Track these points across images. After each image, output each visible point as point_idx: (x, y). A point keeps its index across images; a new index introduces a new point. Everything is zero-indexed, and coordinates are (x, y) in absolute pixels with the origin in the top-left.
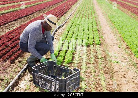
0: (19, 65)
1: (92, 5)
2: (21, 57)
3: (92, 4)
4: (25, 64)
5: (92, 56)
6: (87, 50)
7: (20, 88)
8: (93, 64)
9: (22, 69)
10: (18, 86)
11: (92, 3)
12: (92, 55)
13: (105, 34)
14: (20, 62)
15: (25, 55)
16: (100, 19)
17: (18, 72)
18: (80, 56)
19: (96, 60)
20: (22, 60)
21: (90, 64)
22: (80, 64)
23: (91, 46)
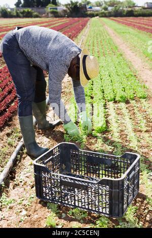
0: (8, 142)
1: (108, 37)
2: (9, 126)
3: (107, 35)
4: (20, 138)
5: (140, 118)
6: (127, 108)
7: (21, 182)
8: (146, 131)
9: (15, 147)
10: (15, 180)
11: (107, 33)
12: (139, 116)
13: (147, 81)
14: (8, 135)
15: (15, 123)
16: (130, 58)
17: (10, 154)
18: (119, 119)
19: (149, 125)
20: (12, 132)
21: (141, 131)
22: (123, 133)
23: (131, 102)
